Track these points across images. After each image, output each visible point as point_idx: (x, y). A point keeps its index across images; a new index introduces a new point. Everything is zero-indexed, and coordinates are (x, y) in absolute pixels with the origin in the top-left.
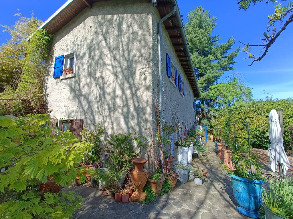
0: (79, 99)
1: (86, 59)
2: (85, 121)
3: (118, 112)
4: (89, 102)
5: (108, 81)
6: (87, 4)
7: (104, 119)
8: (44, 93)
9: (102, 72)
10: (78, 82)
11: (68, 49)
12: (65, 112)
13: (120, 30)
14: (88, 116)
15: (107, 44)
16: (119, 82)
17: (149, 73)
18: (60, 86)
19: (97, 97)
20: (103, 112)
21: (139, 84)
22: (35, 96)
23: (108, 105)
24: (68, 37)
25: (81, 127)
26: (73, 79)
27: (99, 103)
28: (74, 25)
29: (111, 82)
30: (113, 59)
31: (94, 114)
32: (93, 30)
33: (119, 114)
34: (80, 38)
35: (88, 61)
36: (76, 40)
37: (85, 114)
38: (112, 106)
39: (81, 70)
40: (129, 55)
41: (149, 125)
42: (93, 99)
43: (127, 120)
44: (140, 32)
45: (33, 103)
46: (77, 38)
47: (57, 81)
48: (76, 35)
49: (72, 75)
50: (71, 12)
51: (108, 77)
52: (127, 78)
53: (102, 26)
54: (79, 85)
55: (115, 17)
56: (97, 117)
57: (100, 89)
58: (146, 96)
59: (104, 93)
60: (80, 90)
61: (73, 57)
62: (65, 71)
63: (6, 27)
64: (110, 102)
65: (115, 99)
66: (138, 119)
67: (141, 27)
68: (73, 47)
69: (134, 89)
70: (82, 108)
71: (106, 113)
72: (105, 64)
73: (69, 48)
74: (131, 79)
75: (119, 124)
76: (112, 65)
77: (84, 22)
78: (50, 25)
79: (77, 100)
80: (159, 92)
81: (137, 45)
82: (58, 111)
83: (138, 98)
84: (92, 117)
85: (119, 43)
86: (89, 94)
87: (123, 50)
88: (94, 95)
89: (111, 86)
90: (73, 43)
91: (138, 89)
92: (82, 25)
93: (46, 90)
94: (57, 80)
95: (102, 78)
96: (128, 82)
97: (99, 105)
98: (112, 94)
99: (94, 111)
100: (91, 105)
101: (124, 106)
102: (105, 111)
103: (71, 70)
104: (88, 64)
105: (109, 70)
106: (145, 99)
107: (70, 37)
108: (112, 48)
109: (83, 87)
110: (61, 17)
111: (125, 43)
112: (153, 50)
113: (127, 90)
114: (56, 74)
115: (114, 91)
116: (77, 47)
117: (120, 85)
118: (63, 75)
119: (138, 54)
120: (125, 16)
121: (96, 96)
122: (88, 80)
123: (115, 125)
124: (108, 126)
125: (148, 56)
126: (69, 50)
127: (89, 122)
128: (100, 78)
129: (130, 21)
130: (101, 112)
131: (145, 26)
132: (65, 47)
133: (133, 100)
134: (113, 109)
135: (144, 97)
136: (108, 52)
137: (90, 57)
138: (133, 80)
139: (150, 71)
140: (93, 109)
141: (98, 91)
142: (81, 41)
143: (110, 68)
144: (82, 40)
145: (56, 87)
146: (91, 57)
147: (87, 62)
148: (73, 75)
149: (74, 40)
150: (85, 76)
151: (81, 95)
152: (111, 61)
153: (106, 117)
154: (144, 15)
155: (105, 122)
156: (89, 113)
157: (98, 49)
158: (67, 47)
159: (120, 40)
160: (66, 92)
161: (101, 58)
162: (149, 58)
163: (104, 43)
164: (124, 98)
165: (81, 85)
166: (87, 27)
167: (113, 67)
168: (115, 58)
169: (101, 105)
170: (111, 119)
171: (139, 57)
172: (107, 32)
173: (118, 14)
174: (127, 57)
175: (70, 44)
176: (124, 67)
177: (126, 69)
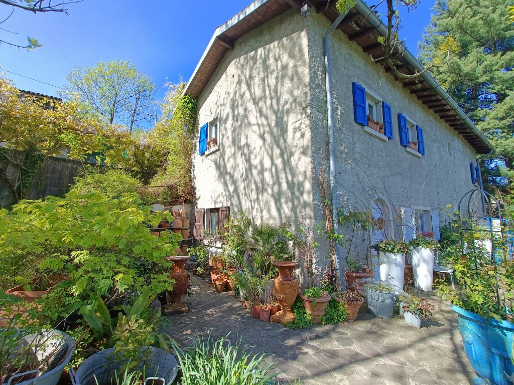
0: (224, 179)
1: (230, 121)
2: (231, 208)
3: (268, 193)
4: (234, 182)
5: (255, 148)
6: (227, 46)
7: (251, 205)
8: (192, 175)
9: (247, 137)
10: (222, 156)
11: (211, 113)
12: (212, 197)
13: (266, 68)
14: (234, 202)
15: (251, 93)
16: (268, 148)
17: (306, 126)
18: (206, 164)
19: (243, 174)
20: (251, 194)
21: (293, 146)
22: (180, 181)
24: (211, 97)
25: (228, 216)
26: (218, 153)
27: (246, 182)
28: (216, 79)
29: (258, 149)
30: (259, 115)
31: (241, 198)
32: (236, 79)
33: (269, 196)
34: (223, 95)
35: (232, 125)
36: (218, 99)
37: (231, 199)
38: (260, 185)
39: (225, 138)
40: (278, 103)
41: (309, 211)
42: (239, 177)
43: (279, 204)
44: (291, 64)
46: (220, 97)
48: (219, 93)
51: (254, 144)
52: (277, 139)
54: (224, 160)
55: (260, 51)
56: (243, 202)
57: (246, 161)
58: (303, 164)
59: (250, 167)
60: (225, 166)
61: (215, 124)
62: (209, 144)
64: (258, 180)
65: (263, 175)
66: (293, 202)
67: (292, 56)
68: (217, 109)
69: (286, 155)
70: (228, 191)
71: (254, 196)
72: (249, 124)
73: (213, 112)
74: (282, 141)
75: (269, 211)
76: (258, 124)
77: (226, 72)
80: (329, 155)
81: (288, 84)
82: (204, 197)
83: (291, 169)
84: (238, 202)
85: (264, 90)
86: (234, 170)
87: (271, 98)
88: (240, 171)
89: (258, 157)
90: (217, 103)
91: (292, 154)
92: (224, 76)
93: (194, 171)
94: (202, 157)
95: (248, 145)
96: (278, 146)
97: (246, 185)
98: (259, 167)
99: (240, 194)
100: (237, 185)
101: (274, 184)
102: (253, 193)
103: (215, 141)
104: (232, 129)
105: (255, 132)
106: (301, 168)
107: (213, 96)
108: (257, 99)
109: (228, 160)
110: (201, 74)
112: (311, 88)
113: (277, 159)
114: (202, 149)
115: (261, 163)
117: (268, 152)
118: (208, 150)
119: (290, 100)
120: (272, 45)
121: (242, 172)
122: (233, 151)
123: (265, 213)
124: (256, 215)
125: (303, 99)
126: (213, 114)
127: (236, 210)
128: (246, 146)
129: (277, 51)
130: (248, 195)
131: (296, 52)
132: (209, 111)
133: (286, 173)
134: (260, 190)
135: (299, 166)
136: (253, 106)
138: (285, 141)
139: (307, 122)
140: (239, 191)
141: (244, 164)
142: (224, 100)
143: (256, 128)
144: (225, 98)
145: (202, 166)
146: (235, 119)
147: (231, 126)
148: (217, 148)
150: (229, 146)
151: (227, 173)
152: (257, 117)
153: (254, 203)
154: (295, 35)
155: (253, 208)
156: (236, 198)
157: (242, 105)
158: (211, 110)
159: (266, 84)
160: (213, 172)
162: (305, 101)
163: (247, 95)
164: (274, 169)
165: (226, 158)
166: (230, 78)
167: (259, 126)
168: (261, 112)
169: (248, 186)
170: (259, 204)
171: (291, 104)
172: (251, 77)
173: (264, 46)
174: (276, 108)
175: (213, 106)
176: (273, 124)
177: (275, 127)
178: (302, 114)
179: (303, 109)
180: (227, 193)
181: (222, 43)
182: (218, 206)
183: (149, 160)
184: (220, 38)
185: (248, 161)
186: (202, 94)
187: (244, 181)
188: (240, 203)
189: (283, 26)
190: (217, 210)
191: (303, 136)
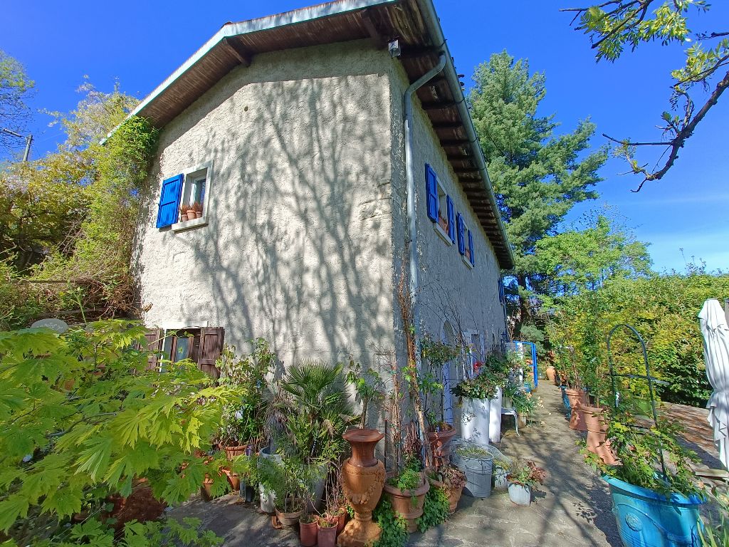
0: (214, 278)
1: (234, 181)
2: (227, 331)
3: (310, 310)
4: (238, 286)
5: (286, 233)
6: (239, 57)
7: (274, 327)
8: (133, 263)
9: (270, 212)
10: (214, 236)
11: (192, 159)
12: (182, 309)
13: (315, 113)
14: (235, 321)
15: (284, 146)
16: (313, 235)
17: (384, 212)
18: (171, 247)
19: (258, 272)
20: (273, 309)
21: (360, 240)
22: (111, 273)
23: (285, 291)
24: (194, 134)
25: (219, 347)
26: (202, 231)
27: (263, 288)
28: (208, 106)
29: (292, 234)
30: (297, 181)
31: (251, 314)
32: (254, 114)
33: (311, 315)
34: (222, 134)
35: (239, 187)
36: (211, 139)
37: (227, 314)
38: (293, 294)
39: (222, 206)
40: (335, 170)
41: (386, 343)
42: (249, 277)
43: (330, 328)
44: (362, 117)
45: (106, 287)
46: (214, 136)
47: (165, 236)
48: (212, 129)
49: (200, 221)
50: (201, 77)
51: (286, 225)
52: (331, 224)
53: (273, 106)
54: (216, 243)
55: (305, 83)
56: (256, 323)
57: (266, 252)
58: (378, 268)
59: (276, 262)
60: (217, 256)
61: (203, 178)
62: (184, 212)
63: (56, 114)
64: (290, 285)
65: (301, 277)
66: (358, 326)
67: (362, 104)
68: (205, 156)
69: (349, 250)
70: (223, 299)
71: (280, 312)
72: (278, 191)
73: (196, 159)
74: (340, 229)
75: (310, 339)
76: (295, 194)
77: (232, 99)
78: (154, 107)
79: (210, 280)
80: (408, 259)
81: (355, 145)
82: (163, 308)
83: (357, 273)
84: (244, 322)
85: (311, 144)
86: (240, 264)
87: (322, 159)
88: (251, 266)
89: (292, 247)
90: (205, 146)
91: (358, 251)
92: (226, 105)
93: (139, 257)
94: (164, 233)
95: (271, 226)
96: (334, 234)
97: (263, 293)
98: (293, 264)
99: (250, 307)
100: (243, 291)
101: (323, 295)
102: (278, 306)
103: (198, 209)
104: (239, 193)
105: (289, 206)
107: (198, 132)
108: (295, 156)
109: (226, 246)
110: (179, 89)
111: (325, 143)
112: (392, 158)
113: (329, 254)
114: (164, 219)
115: (299, 257)
116: (213, 154)
117: (314, 242)
118: (179, 221)
119: (356, 168)
120: (326, 80)
121: (255, 270)
122: (238, 232)
123: (301, 342)
124: (283, 345)
125: (380, 171)
126: (196, 162)
127: (239, 335)
128: (267, 227)
129: (337, 91)
130: (267, 310)
131: (372, 102)
132: (187, 156)
133: (346, 279)
134: (295, 301)
135: (370, 271)
136: (286, 165)
137: (243, 177)
138: (346, 228)
139: (386, 207)
140: (247, 301)
141: (262, 257)
142: (223, 142)
143: (291, 200)
144: (226, 140)
145: (162, 249)
146: (247, 177)
147: (235, 188)
148: (203, 222)
149: (206, 139)
150: (229, 222)
151: (221, 268)
152: (293, 183)
153: (280, 322)
154: (371, 78)
155: (276, 334)
156: (239, 313)
157: (263, 158)
158: (190, 155)
159: (314, 135)
160: (186, 261)
161: (268, 176)
162: (383, 176)
163: (276, 144)
164: (324, 273)
165: (221, 242)
166: (238, 110)
167: (297, 198)
168: (302, 178)
169: (268, 294)
170: (291, 327)
171: (358, 175)
172: (284, 116)
173: (310, 78)
174: (331, 176)
175: (197, 149)
176: (324, 201)
177: (328, 205)
178: (376, 193)
179: (379, 186)
180: (220, 304)
181: (232, 51)
182: (194, 326)
184: (229, 41)
185: (271, 251)
186: (172, 123)
187: (260, 285)
188: (249, 324)
189: (348, 59)
190: (196, 332)
191: (376, 226)
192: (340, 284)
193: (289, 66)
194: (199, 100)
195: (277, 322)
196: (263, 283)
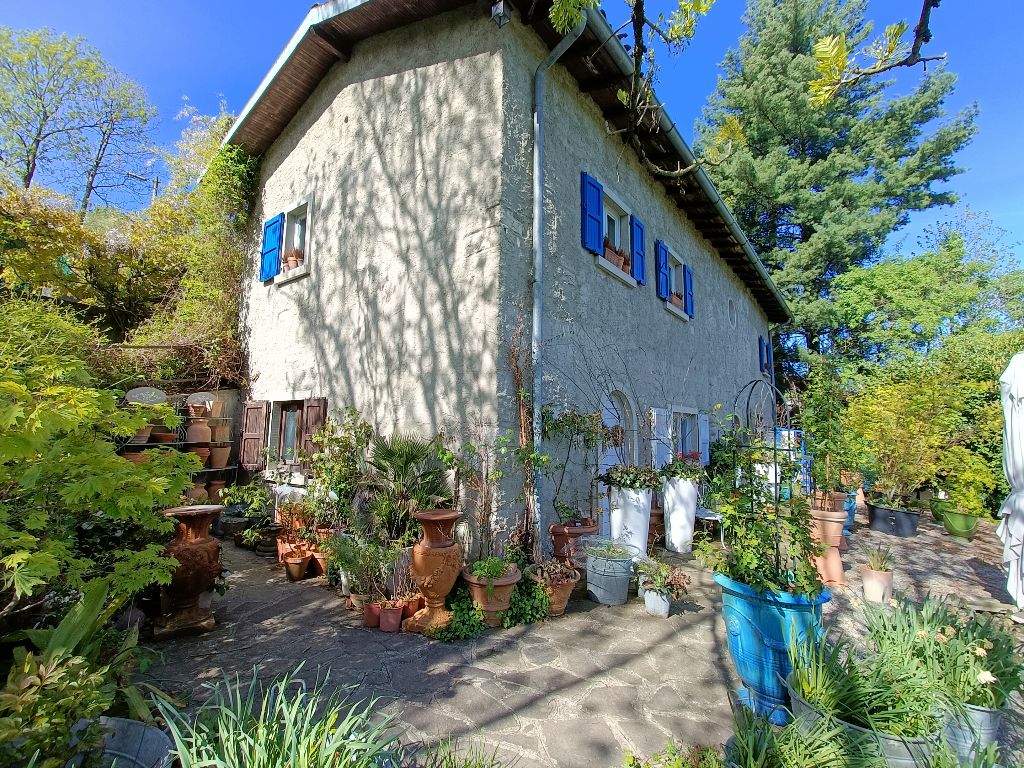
0: (317, 338)
1: (335, 217)
2: (330, 401)
3: (410, 372)
4: (341, 347)
5: (387, 279)
6: (335, 51)
7: (375, 395)
8: (241, 325)
9: (371, 253)
10: (316, 288)
11: (293, 193)
12: (287, 378)
13: (418, 116)
14: (338, 389)
15: (384, 164)
16: (414, 280)
17: (492, 245)
18: (276, 304)
19: (359, 330)
20: (374, 373)
21: (464, 281)
23: (385, 350)
24: (294, 159)
25: (321, 419)
26: (305, 282)
27: (365, 349)
28: (308, 120)
29: (394, 281)
30: (398, 212)
31: (353, 381)
32: (353, 126)
33: (412, 379)
34: (322, 157)
35: (340, 224)
36: (311, 164)
37: (330, 381)
38: (394, 355)
39: (323, 250)
40: (439, 193)
41: (488, 411)
42: (351, 336)
43: (431, 395)
44: (470, 116)
45: (207, 354)
46: (314, 159)
47: (269, 291)
48: (312, 151)
49: (301, 271)
50: (296, 83)
51: (387, 269)
52: (434, 265)
53: (372, 113)
54: (318, 297)
55: (408, 77)
56: (357, 389)
57: (368, 304)
58: (482, 317)
59: (377, 315)
60: (320, 310)
61: (303, 217)
62: (286, 260)
63: (154, 149)
64: (391, 344)
65: (402, 334)
66: (459, 392)
67: (472, 100)
68: (306, 186)
69: (451, 298)
70: (326, 364)
71: (380, 377)
72: (378, 227)
73: (298, 191)
74: (443, 268)
75: (410, 411)
76: (396, 229)
77: (331, 109)
78: (248, 130)
79: (314, 341)
81: (460, 156)
82: (270, 377)
83: (459, 326)
84: (346, 388)
85: (413, 161)
86: (342, 322)
87: (426, 179)
88: (352, 323)
89: (393, 297)
90: (306, 173)
91: (462, 297)
92: (325, 116)
93: (246, 318)
94: (268, 287)
95: (373, 270)
96: (436, 278)
97: (364, 354)
98: (395, 319)
99: (352, 372)
100: (346, 354)
101: (424, 354)
102: (379, 370)
103: (299, 255)
104: (340, 232)
105: (390, 246)
106: (478, 327)
107: (299, 157)
108: (397, 179)
109: (329, 300)
112: (505, 169)
113: (432, 304)
114: (267, 268)
115: (400, 310)
117: (415, 289)
118: (281, 272)
119: (464, 187)
120: (431, 69)
121: (357, 327)
122: (340, 280)
123: (401, 413)
124: (384, 417)
125: (488, 190)
126: (297, 196)
127: (341, 405)
128: (368, 273)
129: (443, 84)
130: (368, 375)
131: (482, 96)
132: (288, 188)
133: (448, 334)
134: (396, 364)
135: (474, 322)
136: (388, 190)
137: (343, 208)
138: (449, 271)
139: (494, 237)
140: (349, 366)
141: (363, 311)
142: (324, 167)
143: (391, 237)
144: (327, 164)
145: (267, 307)
146: (347, 210)
147: (337, 226)
148: (304, 271)
149: (307, 165)
150: (332, 270)
151: (323, 326)
152: (394, 215)
153: (381, 389)
154: (479, 59)
155: (377, 403)
156: (342, 381)
157: (364, 186)
158: (292, 187)
159: (417, 147)
160: (291, 320)
161: (370, 211)
162: (492, 195)
163: (376, 165)
164: (425, 327)
165: (324, 294)
166: (338, 122)
167: (398, 233)
168: (403, 204)
169: (369, 354)
170: (391, 394)
171: (464, 197)
172: (386, 128)
173: (413, 67)
174: (434, 200)
175: (299, 178)
176: (426, 234)
177: (430, 240)
178: (484, 220)
179: (488, 210)
180: (323, 369)
181: (323, 43)
182: (299, 397)
183: (129, 283)
184: (320, 30)
185: (372, 303)
186: (272, 147)
187: (361, 344)
188: (351, 392)
189: (456, 35)
190: (298, 405)
191: (481, 264)
192: (441, 340)
193: (391, 54)
194: (299, 114)
195: (378, 389)
196: (364, 343)
